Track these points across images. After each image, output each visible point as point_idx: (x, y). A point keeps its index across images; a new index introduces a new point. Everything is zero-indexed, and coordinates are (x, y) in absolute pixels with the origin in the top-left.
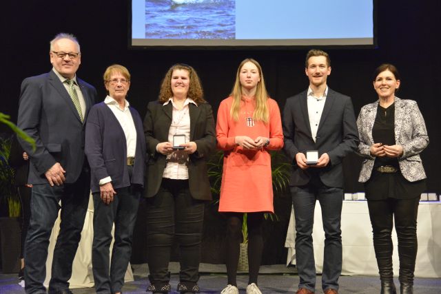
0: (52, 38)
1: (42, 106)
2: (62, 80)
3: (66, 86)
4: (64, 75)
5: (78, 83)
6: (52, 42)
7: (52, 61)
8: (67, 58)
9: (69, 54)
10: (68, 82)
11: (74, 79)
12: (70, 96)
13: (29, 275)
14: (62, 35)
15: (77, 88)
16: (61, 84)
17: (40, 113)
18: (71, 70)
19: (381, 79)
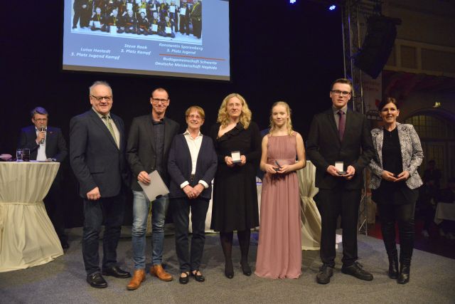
0: (91, 85)
1: (88, 137)
2: (101, 116)
3: (103, 120)
4: (101, 113)
5: (112, 117)
6: (91, 88)
7: (92, 102)
8: (104, 101)
9: (105, 98)
10: (105, 118)
11: (109, 115)
12: (106, 127)
13: (89, 263)
14: (98, 82)
15: (111, 121)
16: (100, 119)
17: (88, 143)
18: (106, 109)
19: (387, 110)
